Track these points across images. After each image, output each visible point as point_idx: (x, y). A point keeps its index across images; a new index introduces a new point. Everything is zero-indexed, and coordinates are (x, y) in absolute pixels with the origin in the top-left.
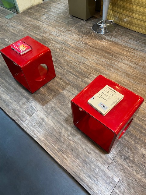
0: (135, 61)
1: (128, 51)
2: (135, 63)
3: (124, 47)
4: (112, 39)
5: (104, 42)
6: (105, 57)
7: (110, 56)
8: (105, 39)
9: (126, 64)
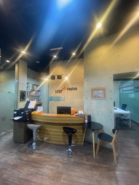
0: (53, 164)
1: (49, 157)
2: (53, 165)
3: (46, 155)
4: (39, 152)
5: (34, 155)
6: (34, 167)
7: (38, 165)
8: (35, 153)
9: (47, 168)
